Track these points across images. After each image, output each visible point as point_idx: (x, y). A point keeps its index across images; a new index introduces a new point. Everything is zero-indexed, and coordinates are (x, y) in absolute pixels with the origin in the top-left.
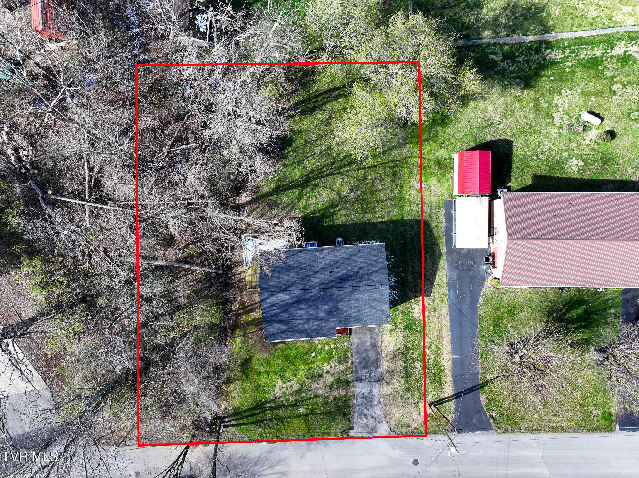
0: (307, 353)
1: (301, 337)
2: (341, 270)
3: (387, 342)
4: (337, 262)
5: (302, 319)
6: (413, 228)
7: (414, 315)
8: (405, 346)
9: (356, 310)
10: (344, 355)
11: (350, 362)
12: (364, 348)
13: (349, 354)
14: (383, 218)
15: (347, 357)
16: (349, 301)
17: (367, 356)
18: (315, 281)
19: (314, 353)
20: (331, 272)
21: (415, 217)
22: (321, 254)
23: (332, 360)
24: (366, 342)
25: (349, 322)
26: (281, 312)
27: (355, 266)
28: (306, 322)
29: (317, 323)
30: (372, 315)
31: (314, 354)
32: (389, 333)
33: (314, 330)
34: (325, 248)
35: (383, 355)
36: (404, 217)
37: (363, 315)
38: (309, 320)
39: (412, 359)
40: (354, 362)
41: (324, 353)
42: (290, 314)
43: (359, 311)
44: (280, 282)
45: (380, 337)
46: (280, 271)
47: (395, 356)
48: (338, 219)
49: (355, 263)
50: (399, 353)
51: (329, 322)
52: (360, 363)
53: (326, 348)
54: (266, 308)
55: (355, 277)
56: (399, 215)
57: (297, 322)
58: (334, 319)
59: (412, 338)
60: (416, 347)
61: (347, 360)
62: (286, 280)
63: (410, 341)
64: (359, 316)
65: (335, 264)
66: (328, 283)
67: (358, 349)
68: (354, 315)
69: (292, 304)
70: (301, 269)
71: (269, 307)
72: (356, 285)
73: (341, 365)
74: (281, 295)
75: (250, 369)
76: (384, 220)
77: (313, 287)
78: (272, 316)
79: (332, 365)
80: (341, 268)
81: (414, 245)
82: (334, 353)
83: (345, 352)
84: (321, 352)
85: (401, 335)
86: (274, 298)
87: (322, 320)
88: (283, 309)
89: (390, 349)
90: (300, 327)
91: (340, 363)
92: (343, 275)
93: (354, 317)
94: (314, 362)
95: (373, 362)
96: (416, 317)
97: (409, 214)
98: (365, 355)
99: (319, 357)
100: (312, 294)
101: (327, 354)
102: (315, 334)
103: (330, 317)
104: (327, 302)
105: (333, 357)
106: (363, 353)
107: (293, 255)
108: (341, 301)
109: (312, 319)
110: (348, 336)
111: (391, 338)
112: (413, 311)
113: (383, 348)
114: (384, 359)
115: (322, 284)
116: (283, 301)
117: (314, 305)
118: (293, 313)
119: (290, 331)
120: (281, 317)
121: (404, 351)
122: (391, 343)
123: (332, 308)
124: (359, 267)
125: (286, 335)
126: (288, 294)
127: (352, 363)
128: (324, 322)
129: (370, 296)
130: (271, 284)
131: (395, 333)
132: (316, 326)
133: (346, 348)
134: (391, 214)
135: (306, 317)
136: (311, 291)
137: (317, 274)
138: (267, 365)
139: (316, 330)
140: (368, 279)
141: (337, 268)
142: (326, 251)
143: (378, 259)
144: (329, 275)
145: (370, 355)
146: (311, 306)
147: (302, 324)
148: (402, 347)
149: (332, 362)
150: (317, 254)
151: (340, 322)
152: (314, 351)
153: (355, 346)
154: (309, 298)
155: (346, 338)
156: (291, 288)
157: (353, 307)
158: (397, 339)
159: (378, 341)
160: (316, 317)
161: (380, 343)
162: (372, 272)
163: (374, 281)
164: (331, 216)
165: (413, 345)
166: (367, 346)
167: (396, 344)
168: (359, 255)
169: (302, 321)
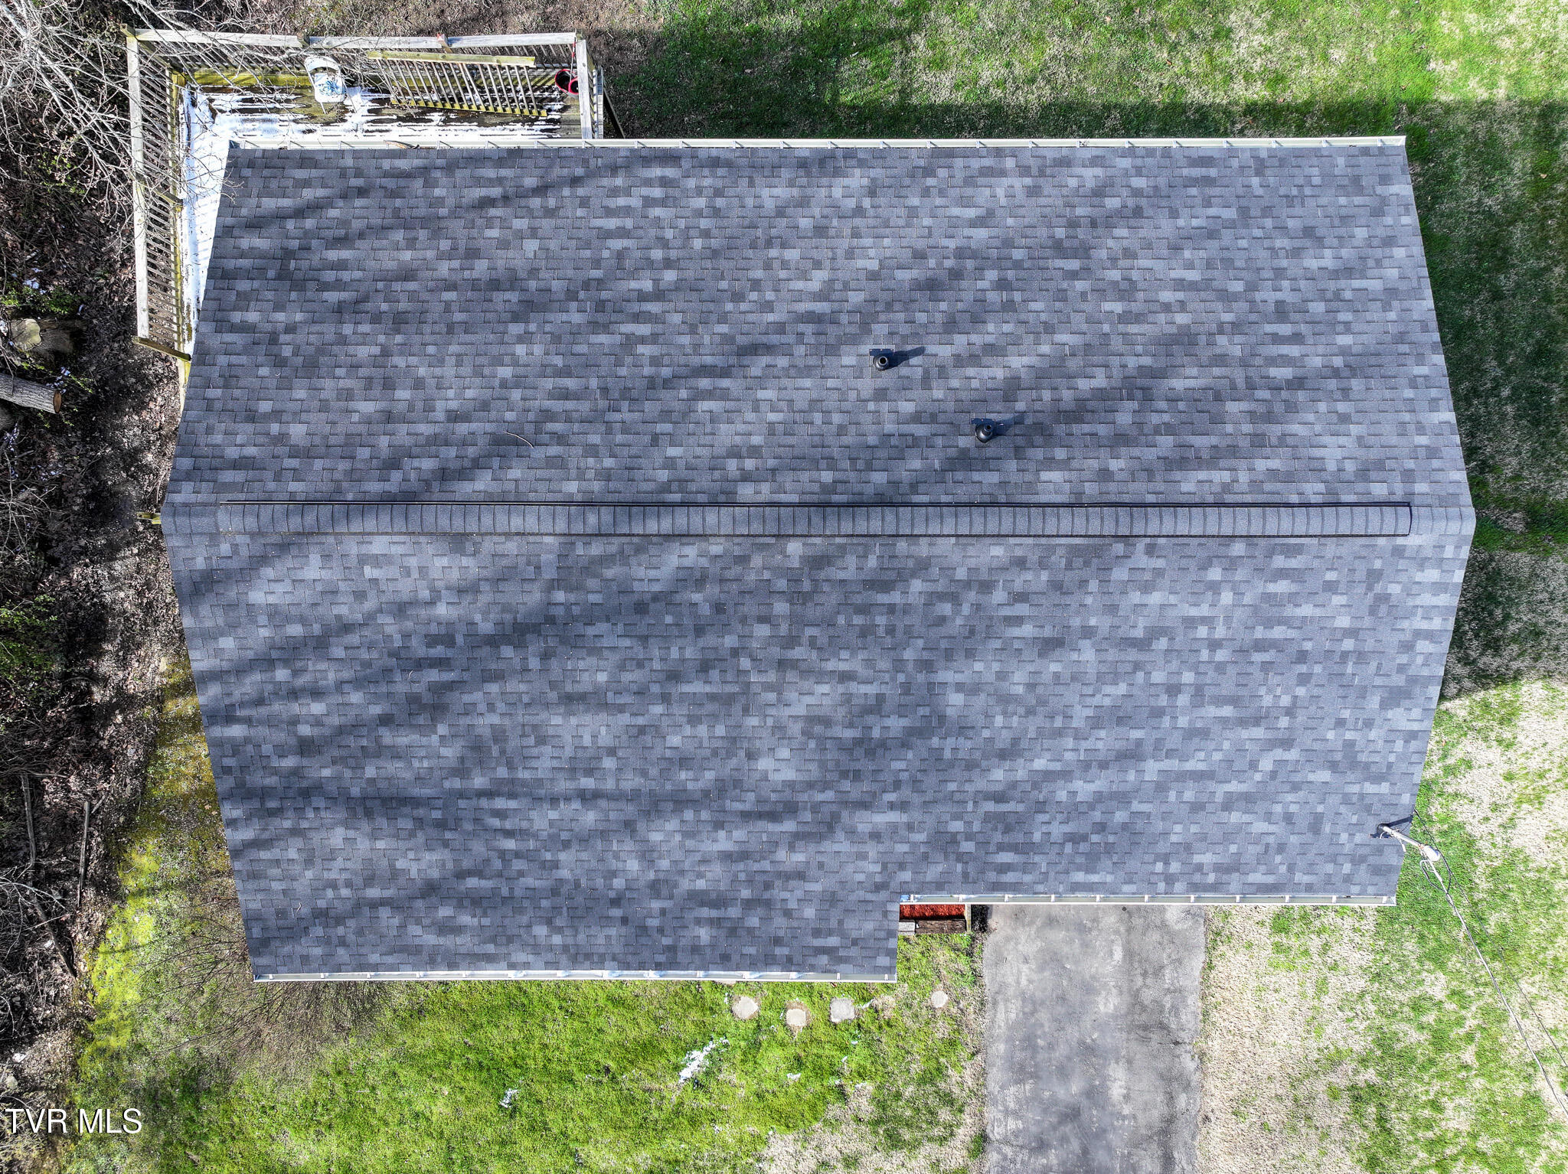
0: (647, 1049)
1: (579, 957)
2: (991, 349)
3: (1249, 1004)
4: (956, 274)
5: (587, 798)
6: (1502, 165)
7: (1464, 813)
8: (1384, 1042)
9: (1104, 741)
10: (926, 1079)
11: (964, 1133)
12: (1073, 1033)
13: (960, 1077)
14: (1278, 80)
15: (948, 1100)
16: (1049, 646)
17: (1095, 1094)
18: (727, 434)
19: (699, 1056)
20: (890, 360)
21: (1516, 80)
22: (803, 202)
23: (835, 1110)
24: (1089, 989)
25: (1025, 848)
26: (385, 720)
27: (1125, 318)
28: (629, 826)
29: (723, 842)
30: (1248, 799)
31: (696, 1062)
32: (1264, 938)
33: (699, 898)
34: (850, 154)
35: (1217, 1096)
36: (1434, 82)
37: (1161, 788)
38: (654, 805)
39: (1432, 1145)
40: (996, 1133)
41: (777, 1053)
42: (477, 747)
43: (1131, 755)
44: (389, 417)
45: (1199, 960)
46: (399, 321)
47: (1301, 1111)
48: (940, 64)
49: (1126, 291)
50: (1334, 1094)
51: (841, 845)
52: (1041, 1146)
53: (797, 1018)
54: (241, 670)
55: (1124, 418)
56: (1398, 63)
57: (542, 819)
58: (882, 819)
59: (1437, 985)
60: (1469, 1055)
61: (945, 1115)
62: (449, 401)
63: (1416, 1007)
64: (1123, 798)
65: (931, 287)
66: (866, 457)
67: (1029, 1043)
68: (1084, 789)
69: (493, 641)
70: (605, 313)
71: (266, 662)
72: (1140, 490)
73: (899, 1156)
74: (378, 545)
75: (213, 1145)
76: (1285, 97)
77: (704, 482)
78: (306, 747)
79: (830, 1151)
80: (992, 331)
81: (1497, 295)
82: (848, 1063)
83: (931, 1055)
84: (757, 1045)
85: (1358, 959)
86: (313, 569)
87: (773, 816)
88: (401, 686)
89: (1271, 1061)
90: (570, 864)
91: (894, 1142)
92: (1011, 388)
93: (1074, 810)
94: (694, 1122)
95: (1137, 1143)
96: (1477, 830)
97: (1473, 65)
98: (1076, 1087)
99: (737, 1081)
100: (690, 554)
101: (798, 1063)
102: (704, 934)
103: (854, 790)
104: (834, 645)
105: (842, 1094)
106: (1063, 1073)
107: (541, 190)
108: (966, 645)
109: (681, 801)
110: (962, 939)
111: (1282, 978)
112: (1463, 784)
113: (1216, 1046)
114: (1216, 1131)
115: (798, 462)
116: (401, 609)
117: (704, 667)
118: (499, 735)
119: (476, 902)
120: (394, 767)
121: (1370, 1075)
122: (1282, 1014)
123: (877, 707)
124: (1162, 324)
125: (445, 928)
126: (458, 541)
127: (981, 1142)
128: (796, 839)
129: (1267, 612)
130: (297, 432)
131: (1315, 943)
132: (716, 870)
133: (942, 1029)
134: (1337, 54)
135: (631, 782)
136: (681, 520)
137: (758, 365)
138: (346, 1118)
139: (720, 902)
140: (1259, 441)
141: (951, 326)
142: (857, 180)
143: (1348, 272)
144: (867, 385)
145: (1116, 1091)
146: (674, 676)
147: (584, 840)
148: (1360, 1044)
149: (833, 1125)
150: (773, 193)
151: (944, 843)
152: (706, 1033)
153: (1005, 1015)
154: (665, 598)
155: (943, 955)
156: (483, 483)
157: (1080, 715)
158: (1321, 988)
159: (1178, 992)
160: (722, 788)
161: (1194, 1002)
162: (1298, 383)
163: (1317, 469)
164: (891, 35)
165: (1439, 1040)
166: (1099, 1025)
167: (1313, 1024)
168: (1167, 227)
169: (590, 818)
